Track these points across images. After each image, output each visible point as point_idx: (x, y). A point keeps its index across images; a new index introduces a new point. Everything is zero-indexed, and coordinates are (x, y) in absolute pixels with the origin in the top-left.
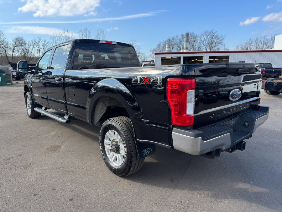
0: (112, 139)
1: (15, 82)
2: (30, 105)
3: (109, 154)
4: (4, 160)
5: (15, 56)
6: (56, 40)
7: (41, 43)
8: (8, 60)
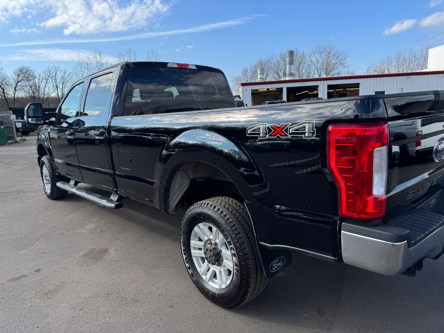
0: (206, 238)
1: (20, 138)
2: (48, 178)
3: (200, 267)
4: (9, 281)
5: (19, 97)
6: (83, 69)
7: (59, 75)
8: (8, 104)
